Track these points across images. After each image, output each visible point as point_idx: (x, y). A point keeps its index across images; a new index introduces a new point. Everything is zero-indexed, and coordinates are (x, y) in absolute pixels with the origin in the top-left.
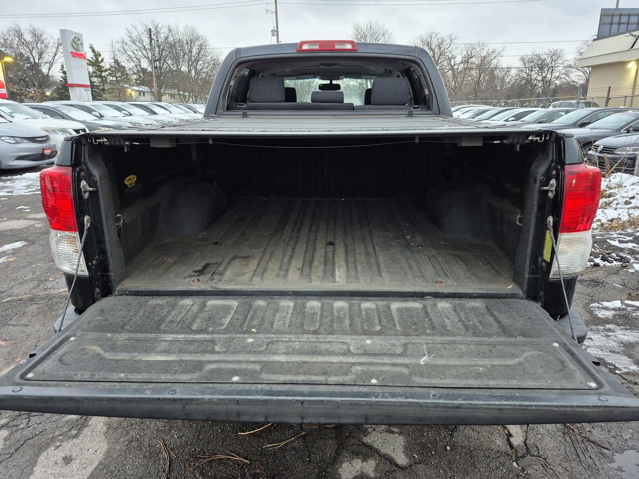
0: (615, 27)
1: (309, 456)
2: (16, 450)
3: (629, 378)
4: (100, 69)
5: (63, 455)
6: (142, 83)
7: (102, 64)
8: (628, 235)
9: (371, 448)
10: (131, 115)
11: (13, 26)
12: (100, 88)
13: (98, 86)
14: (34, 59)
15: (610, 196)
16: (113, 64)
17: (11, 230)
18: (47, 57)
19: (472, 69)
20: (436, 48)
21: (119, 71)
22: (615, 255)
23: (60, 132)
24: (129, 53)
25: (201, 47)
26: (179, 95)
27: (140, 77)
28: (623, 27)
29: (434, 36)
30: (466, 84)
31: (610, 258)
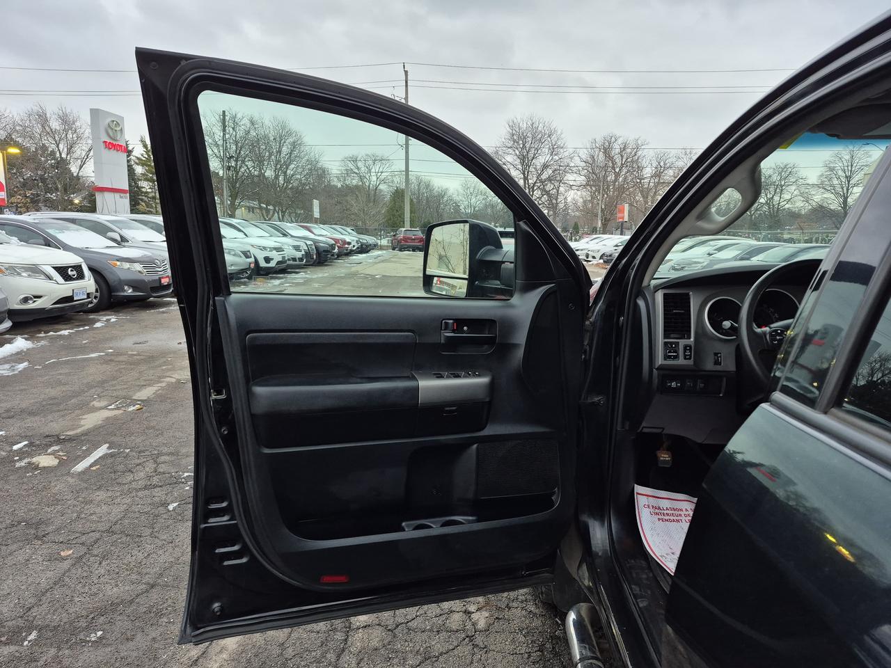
4: (151, 170)
11: (36, 109)
14: (60, 154)
20: (616, 157)
23: (24, 272)
25: (294, 145)
26: (261, 208)
29: (613, 140)
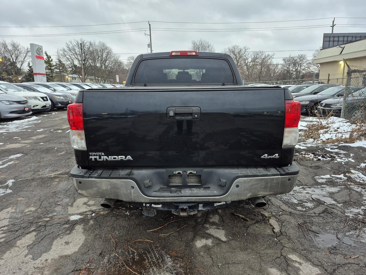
0: (331, 43)
1: (181, 239)
2: (42, 240)
3: (330, 206)
4: (50, 65)
5: (64, 241)
6: (74, 72)
7: (52, 63)
8: (335, 145)
9: (210, 235)
10: (71, 89)
11: (2, 42)
12: (50, 75)
13: (49, 74)
14: (13, 60)
15: (327, 128)
16: (58, 63)
17: (13, 149)
18: (20, 59)
19: (257, 65)
20: (237, 54)
21: (61, 66)
22: (328, 155)
23: (33, 98)
24: (67, 56)
25: (108, 53)
26: (95, 79)
27: (73, 69)
28: (336, 43)
29: (236, 47)
30: (254, 73)
31: (326, 157)
